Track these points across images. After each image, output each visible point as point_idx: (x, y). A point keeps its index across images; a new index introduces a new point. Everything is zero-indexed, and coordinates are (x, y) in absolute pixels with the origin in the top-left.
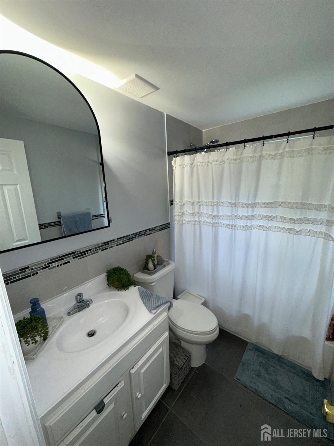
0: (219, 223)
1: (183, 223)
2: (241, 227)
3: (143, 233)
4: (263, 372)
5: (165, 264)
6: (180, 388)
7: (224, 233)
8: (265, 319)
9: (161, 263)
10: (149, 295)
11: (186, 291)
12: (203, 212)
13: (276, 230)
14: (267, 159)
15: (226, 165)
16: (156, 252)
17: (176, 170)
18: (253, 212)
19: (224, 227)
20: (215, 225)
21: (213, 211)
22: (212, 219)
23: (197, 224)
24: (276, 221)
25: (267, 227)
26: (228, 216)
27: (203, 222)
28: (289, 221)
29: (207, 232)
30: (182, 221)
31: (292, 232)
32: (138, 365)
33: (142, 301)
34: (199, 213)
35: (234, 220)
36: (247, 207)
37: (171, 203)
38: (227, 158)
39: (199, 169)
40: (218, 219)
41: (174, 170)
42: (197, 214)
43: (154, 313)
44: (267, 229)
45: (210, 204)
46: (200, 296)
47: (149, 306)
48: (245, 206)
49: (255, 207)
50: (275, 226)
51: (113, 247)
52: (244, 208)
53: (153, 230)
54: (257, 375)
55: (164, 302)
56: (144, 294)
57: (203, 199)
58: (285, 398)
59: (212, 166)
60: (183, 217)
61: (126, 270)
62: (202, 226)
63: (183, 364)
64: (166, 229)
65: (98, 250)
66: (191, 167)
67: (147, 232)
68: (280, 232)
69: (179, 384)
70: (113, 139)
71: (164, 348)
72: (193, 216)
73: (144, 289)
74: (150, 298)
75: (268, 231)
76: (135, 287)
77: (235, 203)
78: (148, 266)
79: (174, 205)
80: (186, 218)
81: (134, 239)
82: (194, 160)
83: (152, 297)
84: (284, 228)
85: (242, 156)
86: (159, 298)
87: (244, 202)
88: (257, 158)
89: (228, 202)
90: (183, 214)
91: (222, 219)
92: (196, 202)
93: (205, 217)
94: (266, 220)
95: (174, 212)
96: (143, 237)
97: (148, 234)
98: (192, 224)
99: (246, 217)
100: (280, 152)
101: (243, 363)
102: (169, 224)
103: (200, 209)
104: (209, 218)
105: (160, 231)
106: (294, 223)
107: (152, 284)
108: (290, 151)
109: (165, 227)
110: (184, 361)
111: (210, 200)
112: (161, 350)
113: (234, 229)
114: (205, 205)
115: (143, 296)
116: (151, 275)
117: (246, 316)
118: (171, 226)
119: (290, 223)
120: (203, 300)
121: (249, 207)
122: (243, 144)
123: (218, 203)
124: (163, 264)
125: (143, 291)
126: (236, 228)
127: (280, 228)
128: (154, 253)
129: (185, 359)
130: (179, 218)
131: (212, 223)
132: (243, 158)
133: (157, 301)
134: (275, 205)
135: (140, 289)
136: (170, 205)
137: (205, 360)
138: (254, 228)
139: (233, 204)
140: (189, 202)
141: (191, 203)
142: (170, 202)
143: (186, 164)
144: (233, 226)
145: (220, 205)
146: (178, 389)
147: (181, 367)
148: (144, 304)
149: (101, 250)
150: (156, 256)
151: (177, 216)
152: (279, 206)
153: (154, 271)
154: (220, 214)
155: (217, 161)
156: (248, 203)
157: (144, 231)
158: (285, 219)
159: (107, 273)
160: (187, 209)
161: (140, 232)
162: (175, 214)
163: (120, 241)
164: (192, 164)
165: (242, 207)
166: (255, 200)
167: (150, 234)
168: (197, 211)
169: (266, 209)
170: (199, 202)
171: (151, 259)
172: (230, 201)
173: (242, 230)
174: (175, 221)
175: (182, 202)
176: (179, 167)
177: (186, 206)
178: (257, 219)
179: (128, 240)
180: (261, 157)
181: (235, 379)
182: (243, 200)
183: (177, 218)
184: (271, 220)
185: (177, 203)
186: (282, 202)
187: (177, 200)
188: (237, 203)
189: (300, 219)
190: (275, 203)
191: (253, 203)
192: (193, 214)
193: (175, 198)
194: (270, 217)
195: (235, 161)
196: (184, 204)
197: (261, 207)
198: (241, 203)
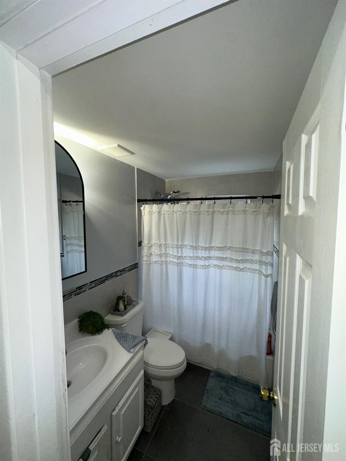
0: (183, 263)
1: (151, 263)
2: (201, 266)
3: (114, 274)
4: (224, 395)
5: (134, 303)
6: (152, 431)
7: (187, 271)
8: (223, 344)
9: (131, 303)
10: (125, 336)
11: (153, 329)
12: (170, 253)
13: (227, 268)
14: (217, 214)
15: (188, 215)
16: (126, 292)
17: (145, 215)
18: (209, 254)
19: (187, 266)
20: (180, 265)
21: (178, 253)
22: (177, 260)
23: (164, 264)
24: (226, 261)
25: (220, 266)
26: (191, 257)
27: (169, 262)
28: (235, 261)
29: (173, 270)
30: (150, 261)
31: (238, 270)
32: (118, 406)
33: (119, 342)
34: (165, 254)
35: (195, 261)
36: (205, 250)
37: (139, 245)
38: (189, 210)
39: (166, 217)
40: (182, 259)
41: (143, 215)
42: (164, 255)
43: (133, 351)
44: (220, 267)
45: (175, 246)
46: (166, 332)
47: (127, 346)
48: (204, 249)
49: (211, 250)
50: (226, 265)
51: (86, 291)
52: (203, 251)
53: (124, 270)
54: (220, 399)
55: (140, 340)
56: (120, 335)
57: (169, 242)
58: (242, 413)
59: (177, 216)
60: (150, 257)
61: (99, 313)
62: (168, 265)
63: (155, 403)
64: (134, 269)
65: (71, 295)
66: (159, 214)
67: (117, 273)
68: (230, 269)
69: (151, 426)
70: (92, 190)
71: (140, 387)
72: (160, 256)
73: (118, 330)
74: (126, 338)
75: (221, 269)
76: (109, 330)
77: (196, 246)
78: (119, 307)
79: (142, 246)
80: (154, 259)
81: (105, 281)
82: (161, 208)
83: (128, 337)
84: (232, 266)
85: (200, 210)
86: (135, 337)
87: (202, 245)
88: (211, 213)
89: (190, 245)
90: (151, 254)
91: (186, 259)
92: (163, 244)
93: (171, 257)
94: (219, 260)
95: (142, 253)
96: (114, 278)
97: (118, 276)
98: (159, 264)
99: (205, 258)
100: (227, 210)
101: (208, 390)
102: (137, 264)
103: (166, 250)
104: (174, 259)
105: (129, 271)
106: (239, 262)
107: (123, 326)
108: (233, 210)
109: (133, 268)
110: (156, 400)
111: (176, 243)
112: (137, 389)
113: (196, 268)
114: (171, 247)
115: (119, 337)
116: (122, 316)
117: (208, 345)
118: (139, 265)
119: (236, 263)
120: (170, 335)
121: (207, 249)
122: (200, 201)
123: (182, 245)
124: (132, 304)
125: (118, 333)
126: (197, 267)
127: (229, 266)
128: (124, 294)
129: (157, 397)
130: (147, 259)
131: (177, 263)
132: (200, 211)
133: (133, 340)
134: (225, 248)
135: (114, 331)
136: (139, 246)
137: (174, 396)
138: (211, 267)
139: (194, 247)
140: (157, 244)
141: (158, 245)
142: (139, 243)
143: (154, 212)
144: (195, 265)
145: (183, 248)
146: (151, 431)
147: (153, 406)
148: (121, 345)
149: (74, 295)
150: (126, 296)
151: (145, 257)
152: (228, 250)
153: (125, 311)
154: (184, 255)
155: (180, 212)
156: (206, 247)
157: (114, 273)
158: (232, 259)
159: (79, 318)
160: (155, 250)
161: (111, 274)
162: (143, 255)
163: (93, 285)
164: (159, 212)
165: (201, 249)
166: (211, 244)
167: (120, 275)
168: (164, 252)
169: (219, 251)
170: (165, 244)
171: (122, 301)
172: (191, 245)
173: (202, 268)
174: (143, 261)
175: (150, 244)
176: (148, 213)
177: (153, 247)
178: (212, 259)
179: (100, 283)
180: (214, 212)
181: (201, 407)
182: (202, 244)
183: (145, 259)
184: (223, 260)
185: (145, 245)
186: (230, 247)
187: (145, 242)
188: (197, 246)
189: (242, 260)
190: (225, 247)
191: (209, 247)
192: (160, 255)
193: (143, 239)
194: (222, 258)
195: (194, 213)
196: (152, 246)
197: (215, 250)
198: (200, 247)
